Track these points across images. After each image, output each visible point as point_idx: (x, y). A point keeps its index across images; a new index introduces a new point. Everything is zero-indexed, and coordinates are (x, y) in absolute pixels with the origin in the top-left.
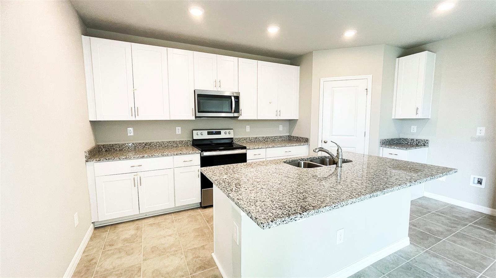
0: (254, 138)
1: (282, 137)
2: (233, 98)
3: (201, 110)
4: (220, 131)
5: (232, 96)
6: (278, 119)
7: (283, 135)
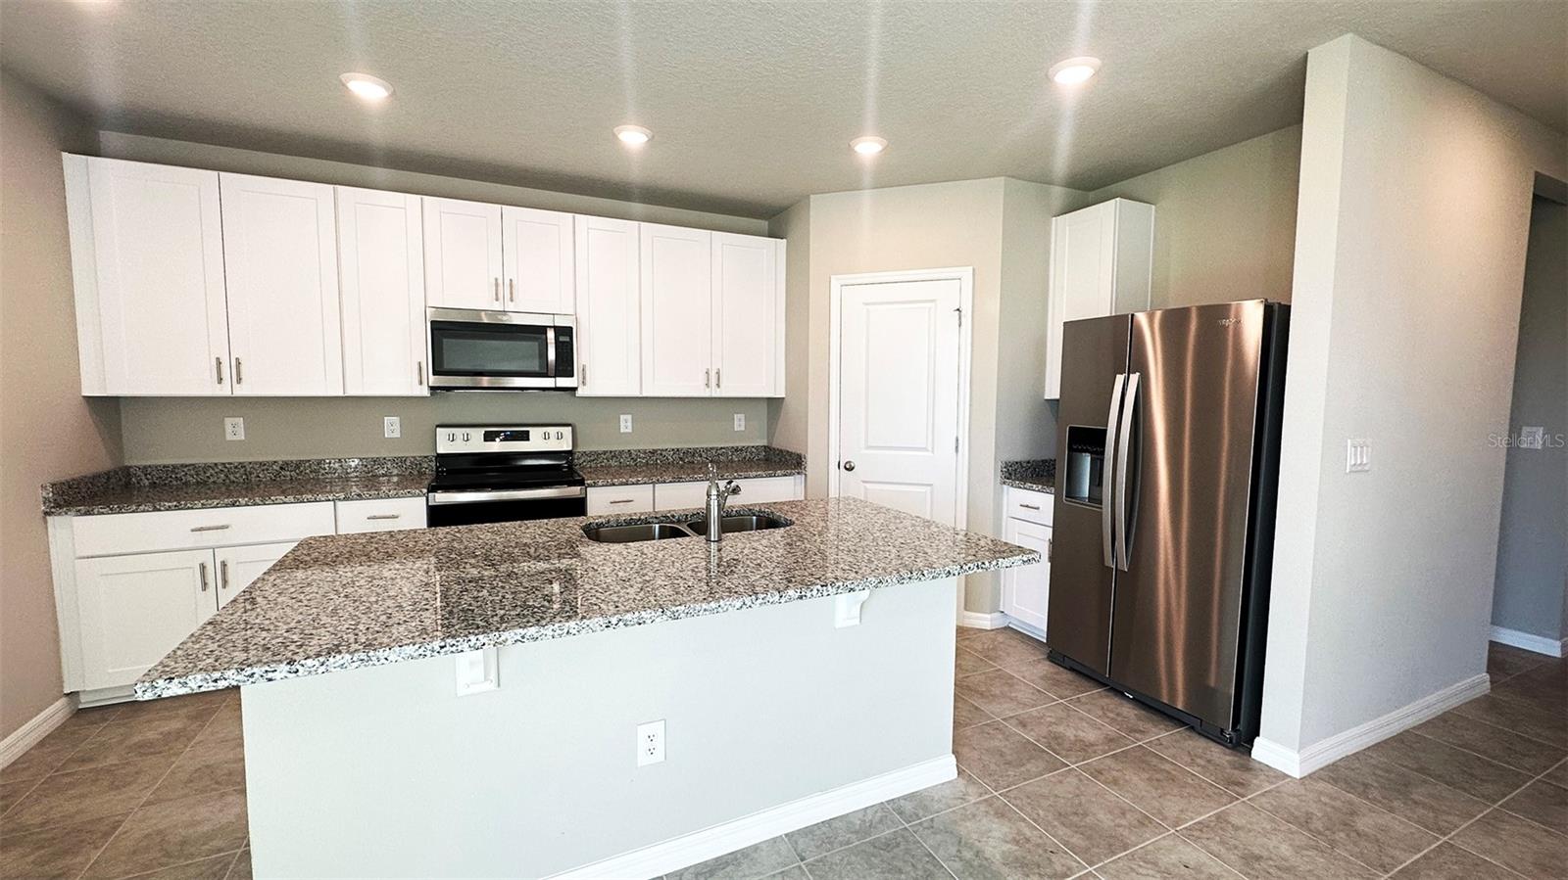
0: (645, 453)
1: (741, 450)
2: (551, 334)
3: (447, 366)
4: (528, 432)
5: (550, 327)
6: (714, 395)
7: (746, 444)
